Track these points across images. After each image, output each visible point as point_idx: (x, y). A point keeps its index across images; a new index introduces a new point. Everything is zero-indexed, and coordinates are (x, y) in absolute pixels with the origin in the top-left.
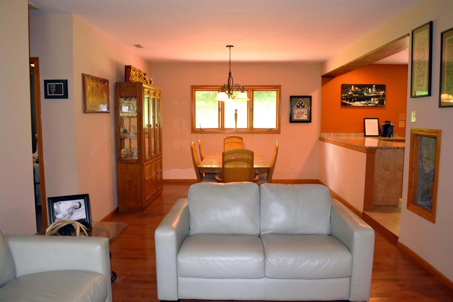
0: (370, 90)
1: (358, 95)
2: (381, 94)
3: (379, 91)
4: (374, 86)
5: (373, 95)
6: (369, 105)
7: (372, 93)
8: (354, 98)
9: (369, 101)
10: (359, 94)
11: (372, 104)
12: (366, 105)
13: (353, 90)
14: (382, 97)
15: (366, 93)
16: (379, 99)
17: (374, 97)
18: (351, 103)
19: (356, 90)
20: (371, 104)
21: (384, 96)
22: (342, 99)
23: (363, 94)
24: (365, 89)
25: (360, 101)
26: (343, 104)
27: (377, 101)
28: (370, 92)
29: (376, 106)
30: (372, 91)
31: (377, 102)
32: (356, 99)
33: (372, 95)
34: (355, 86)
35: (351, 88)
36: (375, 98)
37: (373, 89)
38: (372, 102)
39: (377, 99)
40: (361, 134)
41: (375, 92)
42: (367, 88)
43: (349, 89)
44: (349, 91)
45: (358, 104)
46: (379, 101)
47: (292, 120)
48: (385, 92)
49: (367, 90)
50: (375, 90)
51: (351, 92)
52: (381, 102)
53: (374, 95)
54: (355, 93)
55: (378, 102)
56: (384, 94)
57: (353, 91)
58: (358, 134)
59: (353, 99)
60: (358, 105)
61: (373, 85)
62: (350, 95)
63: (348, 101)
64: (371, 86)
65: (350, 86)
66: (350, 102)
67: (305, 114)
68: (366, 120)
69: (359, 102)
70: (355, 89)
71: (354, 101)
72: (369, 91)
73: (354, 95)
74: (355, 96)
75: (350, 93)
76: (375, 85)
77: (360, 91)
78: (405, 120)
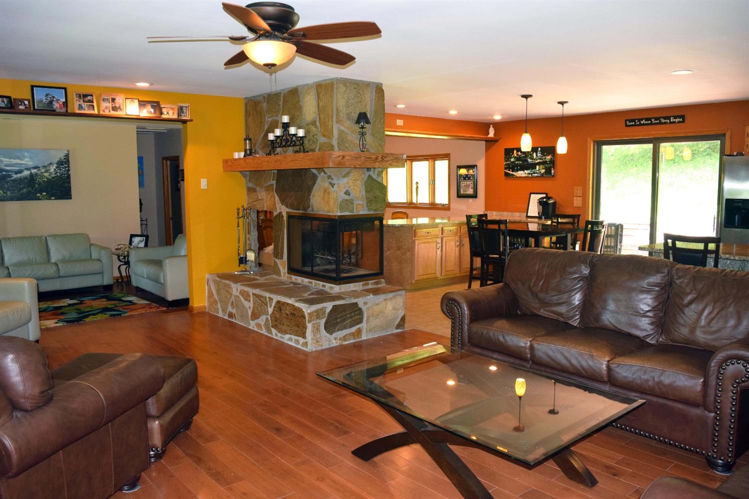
0: (535, 154)
1: (521, 162)
2: (547, 160)
3: (545, 156)
4: (539, 149)
5: (539, 161)
6: (533, 175)
7: (537, 158)
8: (517, 165)
9: (534, 170)
11: (538, 173)
12: (530, 176)
13: (516, 155)
14: (549, 164)
15: (531, 159)
16: (546, 167)
17: (539, 164)
18: (514, 173)
19: (519, 156)
20: (536, 173)
21: (552, 162)
22: (506, 169)
23: (527, 161)
24: (529, 154)
25: (524, 170)
26: (507, 174)
27: (543, 169)
28: (534, 158)
29: (542, 176)
30: (537, 155)
31: (543, 171)
32: (519, 168)
33: (537, 162)
34: (518, 150)
35: (513, 153)
36: (541, 166)
38: (537, 170)
39: (544, 167)
40: (525, 212)
41: (540, 157)
42: (532, 152)
43: (511, 155)
44: (511, 158)
45: (522, 174)
46: (545, 169)
47: (460, 195)
48: (552, 156)
49: (531, 155)
50: (540, 155)
51: (513, 158)
52: (548, 171)
53: (540, 161)
54: (518, 159)
55: (544, 171)
56: (551, 159)
57: (515, 157)
59: (516, 168)
60: (521, 176)
61: (538, 148)
62: (512, 162)
64: (535, 150)
65: (512, 151)
66: (513, 171)
67: (471, 187)
68: (531, 195)
69: (522, 172)
70: (517, 155)
72: (533, 156)
73: (517, 162)
75: (512, 160)
76: (541, 148)
77: (523, 157)
78: (581, 195)
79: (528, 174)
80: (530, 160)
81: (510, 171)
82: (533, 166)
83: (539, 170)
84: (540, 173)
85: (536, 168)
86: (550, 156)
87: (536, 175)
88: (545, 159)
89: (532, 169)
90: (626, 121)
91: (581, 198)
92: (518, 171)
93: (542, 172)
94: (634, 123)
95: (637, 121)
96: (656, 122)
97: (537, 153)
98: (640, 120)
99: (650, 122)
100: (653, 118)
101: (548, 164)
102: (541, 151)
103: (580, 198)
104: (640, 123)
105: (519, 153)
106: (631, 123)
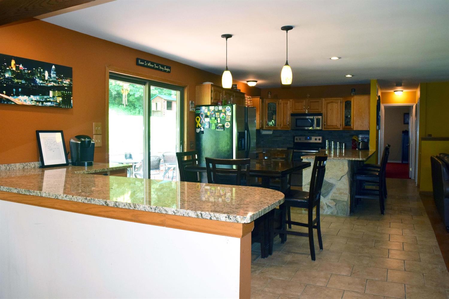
0: (46, 73)
1: (23, 82)
2: (65, 85)
3: (62, 78)
4: (53, 67)
5: (52, 84)
6: (45, 103)
7: (50, 80)
8: (17, 86)
9: (45, 97)
10: (26, 80)
11: (51, 102)
12: (40, 105)
13: (14, 69)
14: (67, 90)
15: (40, 78)
16: (63, 94)
17: (53, 88)
18: (11, 98)
19: (21, 70)
20: (49, 101)
21: (70, 87)
23: (34, 81)
24: (38, 71)
25: (29, 96)
27: (59, 96)
28: (46, 79)
29: (58, 106)
30: (50, 76)
31: (59, 99)
32: (20, 90)
33: (50, 85)
34: (19, 61)
35: (9, 64)
36: (56, 91)
37: (52, 72)
38: (51, 98)
39: (60, 93)
40: (32, 163)
41: (55, 79)
42: (42, 70)
43: (5, 66)
44: (6, 71)
45: (25, 101)
46: (62, 97)
48: (71, 80)
49: (40, 72)
50: (55, 75)
51: (10, 73)
52: (67, 100)
53: (55, 84)
54: (18, 75)
55: (61, 99)
56: (70, 84)
57: (13, 70)
58: (27, 165)
59: (14, 90)
60: (25, 103)
61: (52, 65)
62: (8, 78)
63: (4, 92)
64: (47, 67)
65: (8, 59)
66: (8, 94)
68: (41, 134)
69: (26, 97)
70: (17, 68)
71: (18, 94)
72: (44, 76)
73: (16, 81)
74: (18, 82)
75: (7, 75)
76: (55, 65)
77: (28, 73)
78: (101, 133)
79: (37, 101)
80: (38, 80)
81: (3, 93)
82: (43, 91)
83: (54, 97)
84: (56, 102)
85: (49, 95)
86: (69, 80)
87: (49, 104)
88: (62, 82)
89: (44, 94)
90: (138, 59)
91: (101, 136)
92: (19, 96)
93: (58, 101)
94: (143, 63)
95: (145, 62)
96: (156, 67)
97: (50, 73)
98: (148, 62)
99: (153, 66)
100: (155, 63)
101: (65, 90)
102: (56, 70)
103: (99, 135)
104: (147, 64)
105: (21, 66)
106: (142, 63)
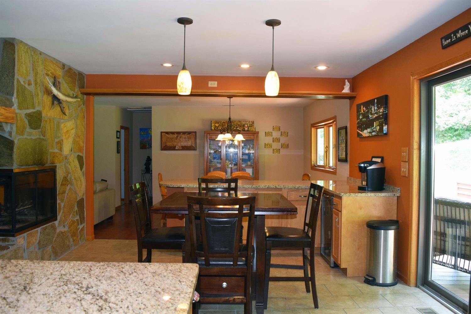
1: (365, 119)
3: (379, 108)
6: (372, 134)
8: (363, 123)
13: (362, 111)
16: (380, 122)
17: (376, 119)
18: (362, 133)
20: (374, 131)
22: (358, 128)
23: (369, 117)
24: (370, 108)
26: (358, 135)
27: (378, 125)
28: (373, 112)
30: (374, 109)
31: (378, 128)
32: (364, 126)
33: (374, 117)
35: (361, 109)
37: (375, 105)
38: (374, 128)
39: (378, 123)
43: (360, 112)
44: (360, 115)
45: (366, 133)
47: (339, 158)
48: (384, 107)
50: (376, 108)
53: (376, 115)
54: (364, 115)
56: (383, 111)
57: (362, 113)
60: (366, 135)
61: (375, 99)
67: (344, 151)
72: (372, 110)
73: (363, 120)
75: (361, 117)
76: (377, 99)
77: (367, 112)
78: (407, 160)
79: (370, 133)
80: (370, 115)
81: (360, 130)
82: (372, 123)
83: (376, 126)
84: (376, 131)
85: (374, 126)
86: (382, 108)
87: (374, 133)
88: (379, 112)
89: (372, 127)
90: (442, 39)
91: (407, 163)
92: (364, 130)
93: (378, 130)
94: (450, 40)
95: (452, 35)
97: (374, 107)
98: (455, 32)
99: (467, 31)
100: (469, 24)
101: (381, 119)
102: (377, 103)
104: (456, 37)
105: (364, 108)
106: (447, 41)
